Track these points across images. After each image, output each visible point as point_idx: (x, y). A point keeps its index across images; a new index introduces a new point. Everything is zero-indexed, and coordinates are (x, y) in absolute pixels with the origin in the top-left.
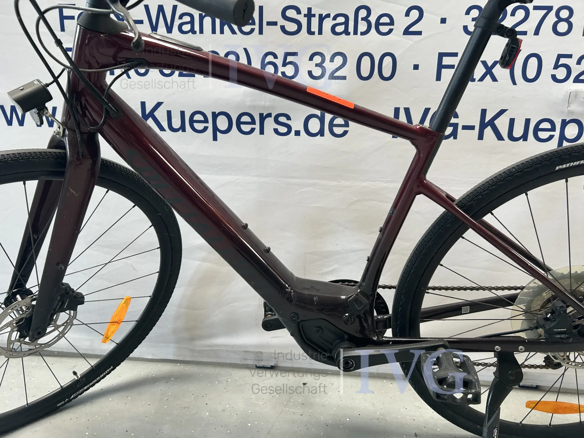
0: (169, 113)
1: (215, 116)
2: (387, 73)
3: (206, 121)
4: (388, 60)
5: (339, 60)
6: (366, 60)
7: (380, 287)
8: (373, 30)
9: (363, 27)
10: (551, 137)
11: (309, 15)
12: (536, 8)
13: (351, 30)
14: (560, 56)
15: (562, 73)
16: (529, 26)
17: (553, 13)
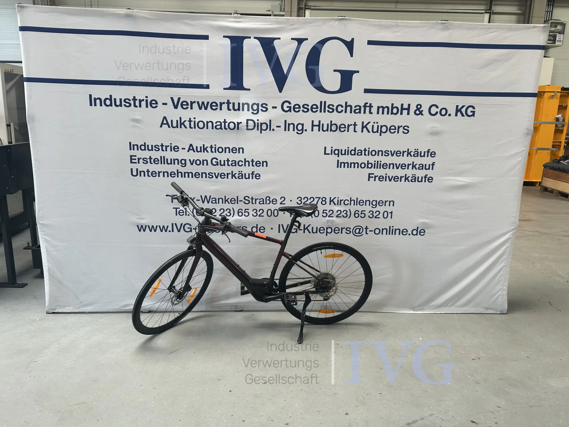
2: (276, 215)
4: (276, 211)
5: (261, 211)
6: (269, 211)
7: (275, 279)
8: (271, 203)
9: (268, 202)
10: (324, 232)
11: (252, 199)
12: (316, 198)
13: (265, 202)
14: (324, 210)
15: (325, 215)
16: (315, 202)
17: (321, 199)
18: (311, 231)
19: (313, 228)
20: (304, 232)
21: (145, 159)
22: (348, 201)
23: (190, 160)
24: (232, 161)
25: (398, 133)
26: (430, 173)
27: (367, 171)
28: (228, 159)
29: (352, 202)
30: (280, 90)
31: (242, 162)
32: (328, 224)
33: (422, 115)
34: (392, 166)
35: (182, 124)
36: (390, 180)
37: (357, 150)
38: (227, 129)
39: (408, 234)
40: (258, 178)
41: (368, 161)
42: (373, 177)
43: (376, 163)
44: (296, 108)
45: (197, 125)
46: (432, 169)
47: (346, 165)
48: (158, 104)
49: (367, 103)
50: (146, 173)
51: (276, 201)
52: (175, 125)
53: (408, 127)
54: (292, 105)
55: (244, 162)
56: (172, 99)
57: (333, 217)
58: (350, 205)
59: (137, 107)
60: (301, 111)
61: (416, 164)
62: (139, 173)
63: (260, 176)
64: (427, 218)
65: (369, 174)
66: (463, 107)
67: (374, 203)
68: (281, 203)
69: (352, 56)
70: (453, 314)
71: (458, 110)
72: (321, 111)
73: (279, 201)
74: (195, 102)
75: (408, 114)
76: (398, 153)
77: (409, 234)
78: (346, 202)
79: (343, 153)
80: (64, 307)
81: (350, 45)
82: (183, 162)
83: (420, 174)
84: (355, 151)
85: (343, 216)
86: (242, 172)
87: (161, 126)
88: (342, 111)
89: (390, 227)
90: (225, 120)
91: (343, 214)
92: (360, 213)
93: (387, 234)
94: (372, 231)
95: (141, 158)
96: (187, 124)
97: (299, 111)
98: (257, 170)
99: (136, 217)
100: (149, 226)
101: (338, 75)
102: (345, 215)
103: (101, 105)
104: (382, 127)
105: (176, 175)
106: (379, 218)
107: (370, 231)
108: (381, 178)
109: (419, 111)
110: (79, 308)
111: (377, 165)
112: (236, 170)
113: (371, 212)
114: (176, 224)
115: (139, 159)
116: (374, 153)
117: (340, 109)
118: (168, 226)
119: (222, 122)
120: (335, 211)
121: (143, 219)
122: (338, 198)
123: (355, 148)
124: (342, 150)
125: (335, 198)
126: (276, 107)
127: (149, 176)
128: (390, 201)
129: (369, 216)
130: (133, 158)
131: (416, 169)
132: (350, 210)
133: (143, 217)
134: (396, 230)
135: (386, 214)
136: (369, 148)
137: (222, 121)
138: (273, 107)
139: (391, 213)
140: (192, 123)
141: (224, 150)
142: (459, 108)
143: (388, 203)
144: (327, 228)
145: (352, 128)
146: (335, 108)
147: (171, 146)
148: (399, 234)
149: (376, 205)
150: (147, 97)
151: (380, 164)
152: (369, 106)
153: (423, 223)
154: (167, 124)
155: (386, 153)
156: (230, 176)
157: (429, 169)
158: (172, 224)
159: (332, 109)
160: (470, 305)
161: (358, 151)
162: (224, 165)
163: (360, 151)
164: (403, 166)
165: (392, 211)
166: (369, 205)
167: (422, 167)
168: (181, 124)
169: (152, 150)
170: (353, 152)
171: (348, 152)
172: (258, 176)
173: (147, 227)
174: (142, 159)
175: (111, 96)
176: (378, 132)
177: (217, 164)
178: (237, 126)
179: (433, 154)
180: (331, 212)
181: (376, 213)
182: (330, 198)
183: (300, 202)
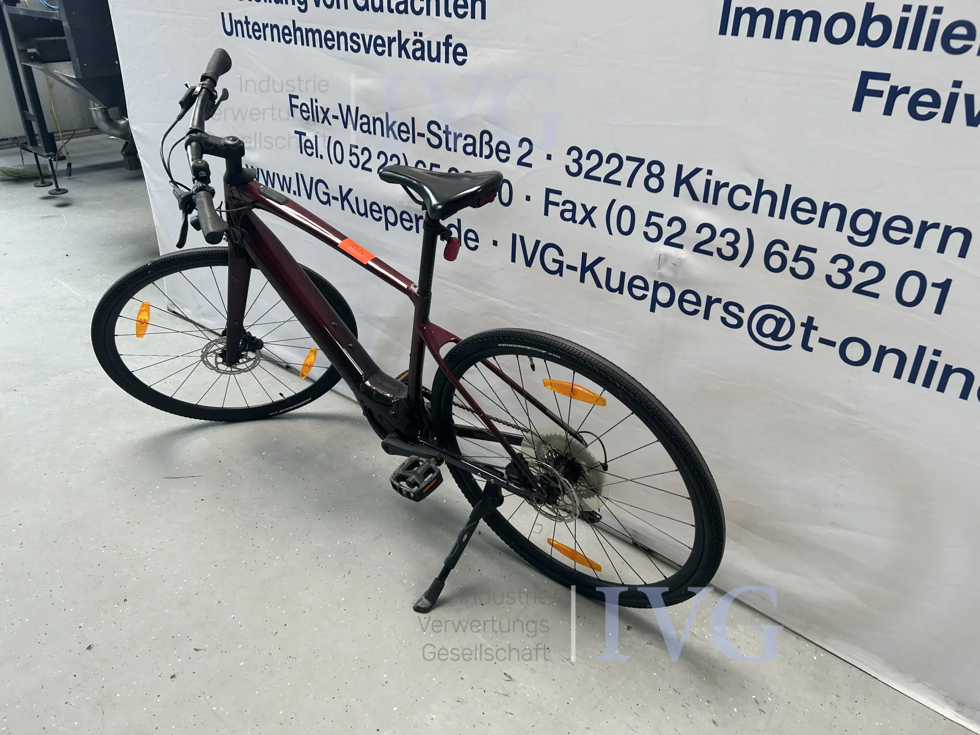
0: (357, 199)
1: (386, 209)
2: (505, 199)
3: (380, 211)
4: (505, 187)
8: (494, 155)
9: (486, 151)
10: (644, 297)
11: (447, 132)
12: (629, 158)
13: (478, 151)
14: (651, 214)
15: (653, 232)
16: (623, 176)
17: (645, 166)
18: (603, 282)
19: (609, 271)
20: (582, 280)
22: (748, 192)
27: (855, 59)
29: (766, 200)
32: (659, 269)
40: (460, 59)
42: (879, 94)
47: (761, 21)
50: (245, 28)
51: (508, 151)
57: (680, 246)
58: (755, 210)
62: (234, 26)
63: (465, 53)
65: (866, 76)
67: (865, 223)
68: (520, 162)
73: (517, 152)
78: (740, 197)
85: (719, 251)
86: (421, 34)
89: (922, 350)
91: (719, 242)
92: (790, 255)
93: (898, 375)
94: (833, 344)
98: (458, 29)
102: (728, 251)
105: (293, 38)
106: (876, 296)
107: (822, 341)
108: (924, 104)
111: (917, 30)
112: (408, 26)
113: (843, 264)
114: (302, 176)
118: (290, 179)
120: (691, 228)
122: (710, 172)
125: (697, 171)
127: (249, 35)
128: (948, 228)
129: (829, 278)
132: (749, 231)
134: (949, 370)
135: (912, 285)
139: (945, 286)
143: (933, 236)
144: (657, 286)
148: (964, 396)
149: (872, 232)
151: (934, 24)
156: (395, 47)
158: (297, 176)
162: (381, 8)
165: (949, 280)
166: (840, 228)
172: (460, 54)
177: (367, 6)
180: (677, 226)
181: (863, 269)
182: (680, 168)
183: (574, 168)
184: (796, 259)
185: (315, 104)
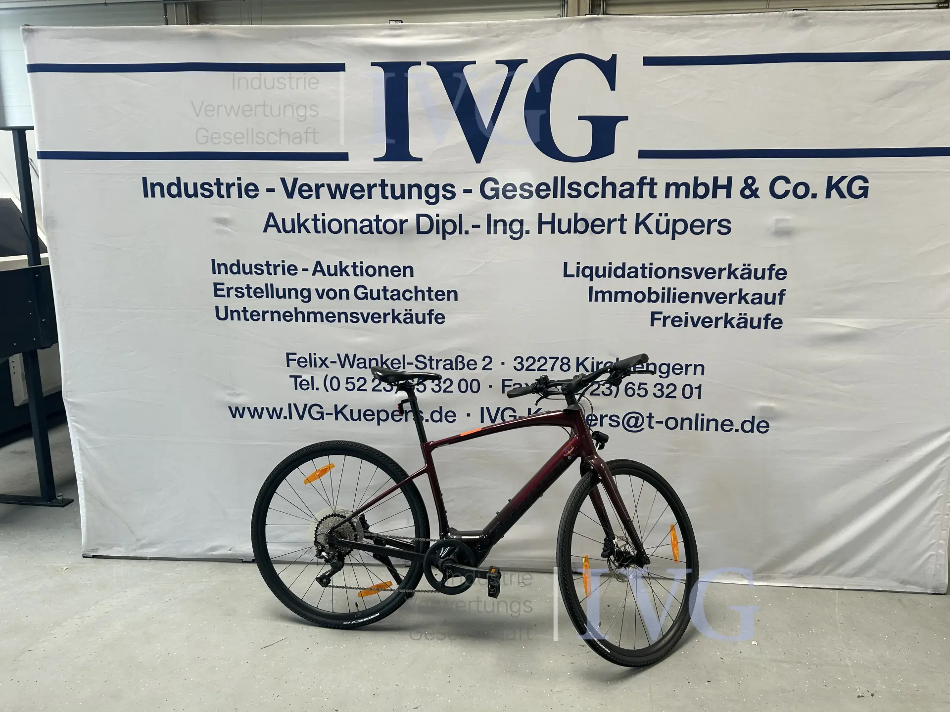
0: (351, 411)
1: (379, 412)
2: (475, 389)
3: (373, 414)
4: (475, 383)
5: (448, 383)
6: (463, 383)
8: (466, 367)
9: (460, 366)
11: (431, 360)
12: (550, 358)
13: (454, 366)
16: (548, 366)
17: (559, 360)
21: (239, 290)
23: (317, 290)
24: (392, 291)
25: (709, 233)
26: (775, 311)
27: (648, 307)
28: (385, 287)
30: (478, 159)
31: (411, 292)
33: (757, 197)
34: (697, 297)
35: (302, 225)
36: (695, 325)
37: (627, 268)
38: (381, 233)
39: (734, 430)
40: (440, 321)
41: (650, 289)
42: (660, 319)
43: (666, 291)
44: (508, 192)
45: (327, 227)
46: (781, 303)
47: (607, 295)
48: (258, 191)
49: (646, 178)
50: (242, 314)
51: (476, 364)
52: (289, 228)
53: (729, 222)
54: (500, 187)
55: (414, 292)
56: (283, 180)
59: (223, 196)
60: (518, 196)
61: (747, 294)
62: (230, 314)
63: (444, 318)
64: (771, 399)
65: (653, 313)
66: (843, 178)
67: (664, 369)
68: (484, 368)
69: (613, 88)
70: (831, 591)
71: (832, 186)
72: (555, 196)
73: (481, 364)
74: (323, 185)
75: (728, 196)
76: (709, 273)
77: (737, 431)
79: (601, 273)
80: (111, 546)
81: (608, 68)
82: (305, 293)
83: (757, 312)
84: (623, 269)
85: (603, 392)
86: (410, 310)
87: (265, 231)
88: (596, 194)
89: (697, 415)
90: (377, 216)
91: (602, 389)
92: (636, 388)
93: (691, 428)
94: (662, 422)
95: (232, 288)
96: (310, 225)
97: (514, 196)
98: (438, 306)
99: (227, 392)
100: (249, 408)
101: (588, 126)
102: (608, 392)
103: (163, 195)
104: (675, 222)
105: (294, 318)
106: (675, 397)
107: (657, 422)
108: (676, 321)
109: (751, 190)
110: (135, 550)
111: (669, 296)
112: (400, 306)
113: (659, 387)
114: (295, 405)
115: (229, 289)
116: (660, 273)
117: (592, 190)
118: (281, 409)
119: (372, 220)
121: (239, 395)
122: (593, 358)
123: (624, 264)
124: (597, 268)
125: (587, 358)
126: (470, 191)
127: (246, 319)
128: (695, 365)
129: (654, 394)
130: (219, 287)
131: (747, 302)
133: (238, 392)
134: (709, 421)
135: (688, 389)
136: (651, 264)
137: (373, 218)
138: (466, 191)
139: (699, 387)
140: (320, 224)
141: (378, 271)
142: (834, 181)
143: (691, 369)
145: (616, 226)
146: (582, 189)
147: (283, 266)
148: (716, 430)
149: (668, 372)
150: (239, 179)
151: (674, 293)
152: (648, 184)
153: (763, 409)
154: (276, 225)
155: (687, 273)
156: (389, 318)
157: (773, 302)
158: (290, 405)
159: (576, 190)
160: (870, 574)
161: (630, 269)
162: (378, 298)
163: (633, 270)
164: (720, 298)
165: (700, 385)
166: (655, 373)
167: (759, 298)
168: (300, 225)
169: (251, 272)
170: (619, 272)
171: (609, 272)
172: (440, 318)
173: (246, 410)
174: (234, 288)
175: (178, 179)
176: (668, 233)
177: (366, 297)
178: (400, 227)
179: (781, 274)
181: (668, 387)
182: (578, 358)
183: (519, 367)
184: (639, 389)
185: (313, 356)
